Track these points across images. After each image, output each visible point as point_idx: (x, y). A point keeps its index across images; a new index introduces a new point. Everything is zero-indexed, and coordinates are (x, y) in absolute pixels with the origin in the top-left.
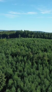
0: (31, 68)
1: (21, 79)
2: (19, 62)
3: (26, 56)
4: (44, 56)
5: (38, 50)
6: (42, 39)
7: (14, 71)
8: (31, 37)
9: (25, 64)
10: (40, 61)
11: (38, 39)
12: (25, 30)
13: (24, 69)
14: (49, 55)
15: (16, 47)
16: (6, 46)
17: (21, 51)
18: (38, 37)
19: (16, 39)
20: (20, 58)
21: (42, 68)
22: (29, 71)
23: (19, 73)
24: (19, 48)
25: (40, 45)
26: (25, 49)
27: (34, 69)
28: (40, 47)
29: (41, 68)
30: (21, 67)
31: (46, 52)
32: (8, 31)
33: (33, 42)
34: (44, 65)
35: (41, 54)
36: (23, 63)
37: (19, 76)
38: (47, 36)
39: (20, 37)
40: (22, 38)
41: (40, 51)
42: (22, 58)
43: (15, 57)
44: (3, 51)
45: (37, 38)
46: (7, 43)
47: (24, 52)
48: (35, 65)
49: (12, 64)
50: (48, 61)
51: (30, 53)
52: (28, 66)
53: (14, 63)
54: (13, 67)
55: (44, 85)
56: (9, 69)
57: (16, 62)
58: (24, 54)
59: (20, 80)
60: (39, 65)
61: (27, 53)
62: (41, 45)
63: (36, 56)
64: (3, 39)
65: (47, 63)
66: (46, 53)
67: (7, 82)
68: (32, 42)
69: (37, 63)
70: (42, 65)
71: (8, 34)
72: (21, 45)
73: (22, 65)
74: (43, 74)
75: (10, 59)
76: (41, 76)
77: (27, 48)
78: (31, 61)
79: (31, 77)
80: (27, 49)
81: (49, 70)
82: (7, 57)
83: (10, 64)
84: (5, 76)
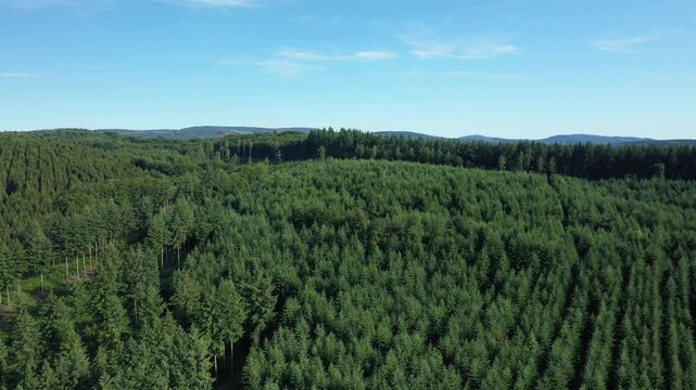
0: (362, 263)
1: (328, 297)
2: (320, 245)
3: (347, 225)
4: (410, 223)
5: (390, 203)
6: (411, 164)
7: (301, 275)
8: (367, 156)
9: (341, 248)
10: (394, 241)
11: (393, 163)
12: (343, 130)
13: (337, 267)
14: (429, 221)
15: (309, 192)
16: (271, 190)
17: (328, 205)
18: (393, 157)
19: (310, 163)
20: (325, 230)
21: (400, 262)
22: (355, 273)
23: (320, 279)
24: (319, 196)
25: (398, 186)
26: (342, 200)
27: (374, 267)
28: (399, 193)
29: (396, 262)
30: (327, 260)
31: (420, 210)
32: (275, 131)
33: (375, 174)
34: (408, 253)
35: (400, 217)
36: (336, 248)
37: (319, 290)
38: (429, 152)
39: (323, 154)
40: (332, 158)
41: (397, 207)
42: (333, 231)
43: (304, 226)
44: (260, 207)
45: (390, 160)
46: (276, 178)
47: (337, 212)
48: (378, 252)
49: (294, 250)
50: (425, 240)
51: (362, 213)
52: (351, 258)
53: (303, 247)
54: (300, 261)
55: (403, 313)
56: (286, 266)
57: (311, 247)
58: (338, 217)
59: (324, 298)
60: (393, 254)
61: (351, 213)
62: (404, 187)
63: (382, 224)
64: (257, 162)
65: (421, 246)
66: (417, 214)
67: (280, 307)
68: (372, 173)
69: (383, 247)
70: (403, 255)
71: (277, 144)
72: (330, 187)
73: (330, 253)
74: (402, 282)
75: (289, 233)
76: (397, 289)
77: (352, 195)
78: (363, 243)
79: (361, 292)
80: (349, 199)
81: (426, 270)
82: (278, 229)
83: (287, 253)
84: (271, 288)
